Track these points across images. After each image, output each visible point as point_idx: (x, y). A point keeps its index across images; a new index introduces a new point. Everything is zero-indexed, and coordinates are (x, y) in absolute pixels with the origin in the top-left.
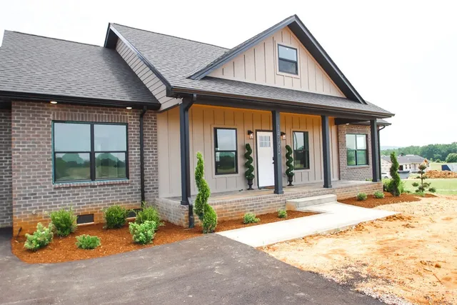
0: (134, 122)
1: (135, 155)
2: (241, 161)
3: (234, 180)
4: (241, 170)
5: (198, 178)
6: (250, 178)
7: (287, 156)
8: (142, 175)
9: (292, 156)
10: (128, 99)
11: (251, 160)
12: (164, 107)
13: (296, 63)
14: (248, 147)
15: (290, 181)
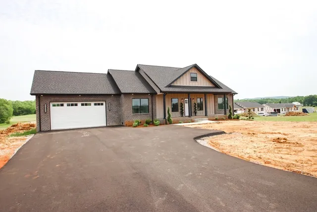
0: (150, 98)
1: (150, 106)
2: (179, 108)
3: (178, 114)
4: (179, 110)
5: (168, 112)
6: (182, 113)
7: (195, 106)
8: (152, 112)
9: (197, 106)
10: (149, 92)
11: (183, 107)
12: (158, 94)
13: (196, 78)
14: (182, 103)
15: (196, 114)
